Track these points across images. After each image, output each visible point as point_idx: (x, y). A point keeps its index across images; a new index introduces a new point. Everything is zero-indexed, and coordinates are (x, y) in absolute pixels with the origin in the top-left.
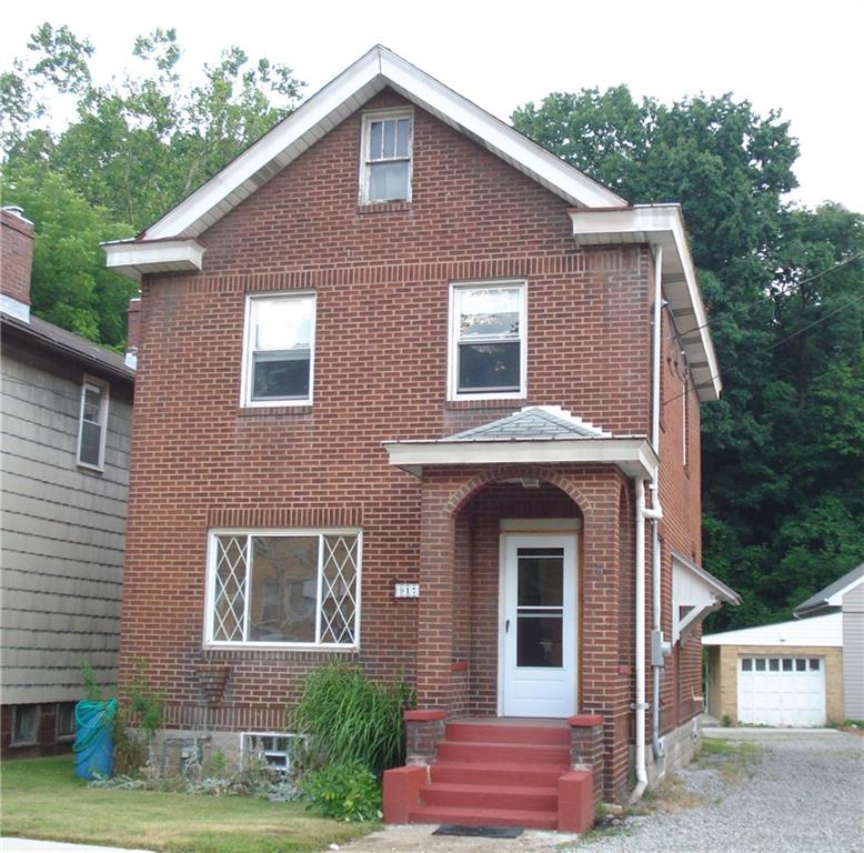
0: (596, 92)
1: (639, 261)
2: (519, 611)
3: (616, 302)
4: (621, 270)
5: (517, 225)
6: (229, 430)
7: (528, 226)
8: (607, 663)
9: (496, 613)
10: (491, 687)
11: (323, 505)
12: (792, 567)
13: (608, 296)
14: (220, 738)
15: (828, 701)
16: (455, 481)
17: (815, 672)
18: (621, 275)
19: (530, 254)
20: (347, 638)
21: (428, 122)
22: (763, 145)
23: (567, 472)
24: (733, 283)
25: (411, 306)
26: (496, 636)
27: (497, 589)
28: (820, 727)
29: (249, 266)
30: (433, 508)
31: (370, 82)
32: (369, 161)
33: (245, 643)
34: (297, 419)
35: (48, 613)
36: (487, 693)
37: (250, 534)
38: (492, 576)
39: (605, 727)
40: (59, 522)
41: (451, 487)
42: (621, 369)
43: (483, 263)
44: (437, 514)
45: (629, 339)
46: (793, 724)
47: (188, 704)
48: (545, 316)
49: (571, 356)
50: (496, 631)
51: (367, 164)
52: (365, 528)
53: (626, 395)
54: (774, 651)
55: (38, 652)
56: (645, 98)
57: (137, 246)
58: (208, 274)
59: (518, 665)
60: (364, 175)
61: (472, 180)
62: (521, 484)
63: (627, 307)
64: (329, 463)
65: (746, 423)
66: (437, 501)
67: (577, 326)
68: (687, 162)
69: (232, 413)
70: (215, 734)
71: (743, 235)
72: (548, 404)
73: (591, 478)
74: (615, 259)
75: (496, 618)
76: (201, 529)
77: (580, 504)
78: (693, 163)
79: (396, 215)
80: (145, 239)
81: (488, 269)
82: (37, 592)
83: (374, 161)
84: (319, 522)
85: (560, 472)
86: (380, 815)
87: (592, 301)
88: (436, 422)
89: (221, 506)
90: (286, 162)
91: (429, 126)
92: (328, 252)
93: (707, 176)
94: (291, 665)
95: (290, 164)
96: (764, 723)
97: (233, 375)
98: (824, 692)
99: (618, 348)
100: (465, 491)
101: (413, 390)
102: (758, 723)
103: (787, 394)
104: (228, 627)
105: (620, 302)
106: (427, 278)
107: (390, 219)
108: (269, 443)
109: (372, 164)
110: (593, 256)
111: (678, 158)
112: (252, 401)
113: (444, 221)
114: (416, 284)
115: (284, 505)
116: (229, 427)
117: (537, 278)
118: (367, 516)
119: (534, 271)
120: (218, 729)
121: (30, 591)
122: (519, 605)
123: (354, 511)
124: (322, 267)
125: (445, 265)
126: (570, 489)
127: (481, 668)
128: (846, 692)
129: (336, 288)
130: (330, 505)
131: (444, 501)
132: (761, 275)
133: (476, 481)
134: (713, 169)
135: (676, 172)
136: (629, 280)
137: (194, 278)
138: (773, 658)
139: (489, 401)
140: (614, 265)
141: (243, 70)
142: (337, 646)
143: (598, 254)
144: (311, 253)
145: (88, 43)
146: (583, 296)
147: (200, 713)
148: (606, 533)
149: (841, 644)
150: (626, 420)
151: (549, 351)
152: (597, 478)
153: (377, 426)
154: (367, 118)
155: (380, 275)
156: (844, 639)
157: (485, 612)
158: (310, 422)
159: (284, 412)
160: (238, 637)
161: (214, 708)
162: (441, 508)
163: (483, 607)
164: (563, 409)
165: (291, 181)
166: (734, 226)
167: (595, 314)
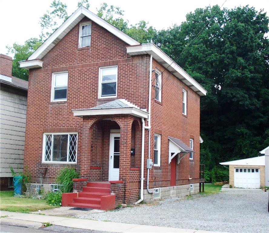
0: (210, 7)
1: (145, 59)
2: (114, 154)
3: (139, 70)
4: (141, 61)
5: (115, 51)
6: (48, 108)
7: (118, 51)
8: (125, 167)
9: (109, 154)
10: (107, 173)
11: (69, 126)
12: (267, 143)
13: (137, 69)
14: (45, 185)
15: (261, 181)
16: (90, 120)
17: (257, 173)
18: (140, 63)
19: (118, 59)
20: (74, 161)
21: (95, 25)
22: (258, 19)
23: (117, 117)
24: (249, 60)
25: (90, 74)
26: (109, 160)
27: (109, 148)
28: (258, 189)
29: (53, 65)
30: (85, 127)
31: (80, 15)
32: (81, 36)
33: (52, 162)
34: (63, 105)
35: (19, 155)
36: (106, 175)
37: (53, 134)
38: (108, 144)
39: (124, 184)
40: (22, 132)
41: (90, 121)
42: (140, 89)
43: (107, 62)
44: (86, 128)
45: (142, 80)
46: (250, 188)
47: (38, 177)
48: (122, 75)
49: (128, 86)
50: (109, 159)
51: (81, 37)
52: (78, 132)
53: (141, 96)
54: (245, 167)
55: (16, 164)
56: (224, 8)
57: (26, 62)
58: (44, 68)
59: (114, 168)
60: (80, 40)
61: (105, 40)
62: (111, 120)
63: (142, 72)
64: (70, 116)
65: (254, 101)
66: (86, 125)
67: (129, 78)
68: (234, 26)
69: (49, 103)
70: (44, 185)
71: (251, 46)
72: (122, 99)
73: (122, 118)
74: (139, 59)
75: (109, 156)
76: (42, 133)
77: (119, 125)
78: (236, 26)
79: (87, 50)
80: (28, 60)
81: (108, 63)
82: (15, 149)
83: (83, 36)
84: (68, 131)
85: (115, 117)
86: (61, 204)
87: (133, 70)
88: (95, 104)
89: (46, 127)
90: (61, 38)
91: (95, 26)
92: (71, 61)
93: (240, 30)
94: (61, 167)
95: (63, 38)
96: (242, 187)
97: (49, 94)
98: (260, 179)
99: (139, 83)
100: (93, 122)
101: (90, 96)
102: (240, 187)
103: (267, 92)
104: (48, 158)
105: (140, 70)
106: (94, 66)
107: (85, 51)
108: (57, 111)
109: (82, 37)
110: (134, 59)
111: (231, 25)
112: (54, 100)
113: (98, 51)
114: (91, 68)
115: (60, 127)
116: (48, 107)
117: (120, 65)
118: (79, 129)
119: (119, 63)
120: (45, 183)
121: (13, 149)
122: (114, 152)
123: (76, 128)
124: (69, 65)
125: (98, 63)
126: (117, 121)
127: (105, 168)
128: (266, 179)
129: (73, 70)
130: (70, 126)
131: (88, 125)
132: (257, 57)
133: (95, 120)
134: (242, 27)
135: (231, 29)
136: (143, 64)
137: (41, 69)
138: (245, 169)
139: (108, 98)
140: (139, 60)
141: (107, 9)
142: (72, 163)
143: (135, 58)
144: (67, 61)
145: (65, 4)
146: (131, 69)
147: (41, 179)
148: (126, 133)
149: (265, 165)
150: (141, 102)
151: (122, 84)
152: (124, 118)
153: (81, 106)
154: (81, 25)
155: (83, 66)
156: (265, 163)
157: (106, 154)
158: (66, 105)
159: (60, 103)
160: (50, 160)
161: (44, 178)
162: (87, 127)
163: (105, 152)
164: (125, 100)
165: (62, 43)
166: (248, 44)
167: (134, 74)
